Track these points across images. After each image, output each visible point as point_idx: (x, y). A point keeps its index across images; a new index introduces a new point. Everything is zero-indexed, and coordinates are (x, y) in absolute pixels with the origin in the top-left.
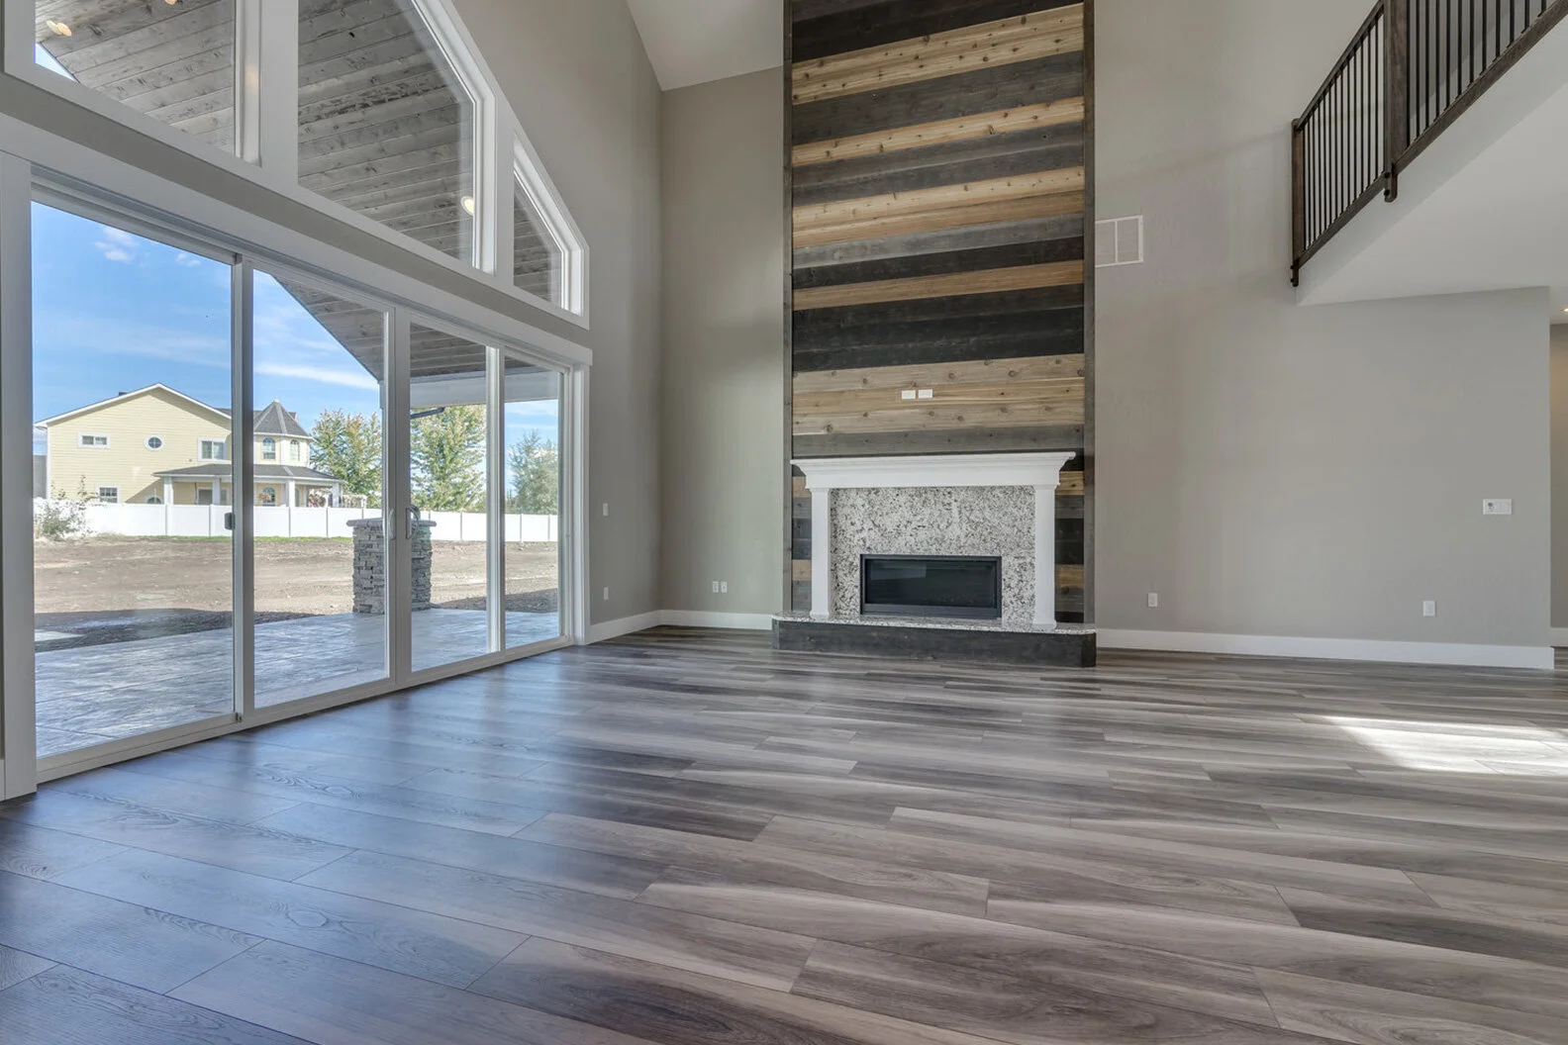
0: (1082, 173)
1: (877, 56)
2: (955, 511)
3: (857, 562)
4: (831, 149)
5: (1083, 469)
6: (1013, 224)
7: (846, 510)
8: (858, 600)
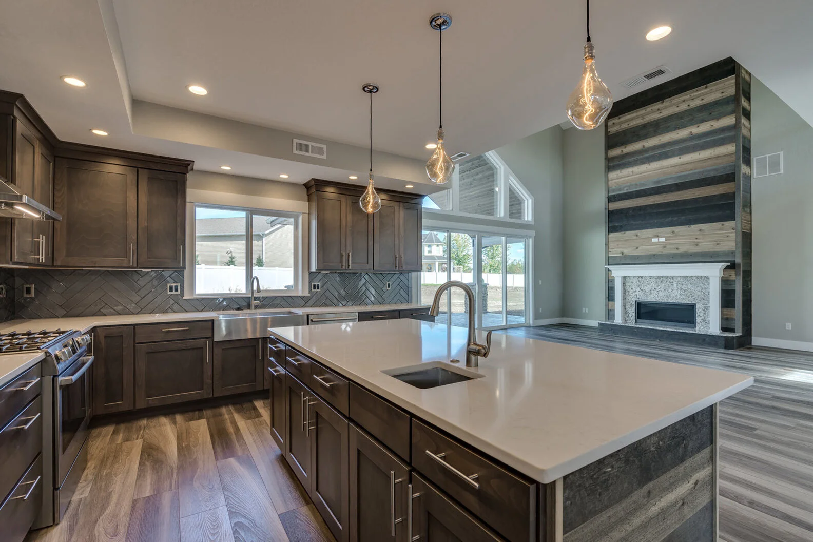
0: (735, 146)
1: (642, 111)
2: (675, 285)
3: (634, 303)
4: (623, 150)
5: (735, 269)
6: (701, 170)
7: (630, 284)
8: (634, 318)
